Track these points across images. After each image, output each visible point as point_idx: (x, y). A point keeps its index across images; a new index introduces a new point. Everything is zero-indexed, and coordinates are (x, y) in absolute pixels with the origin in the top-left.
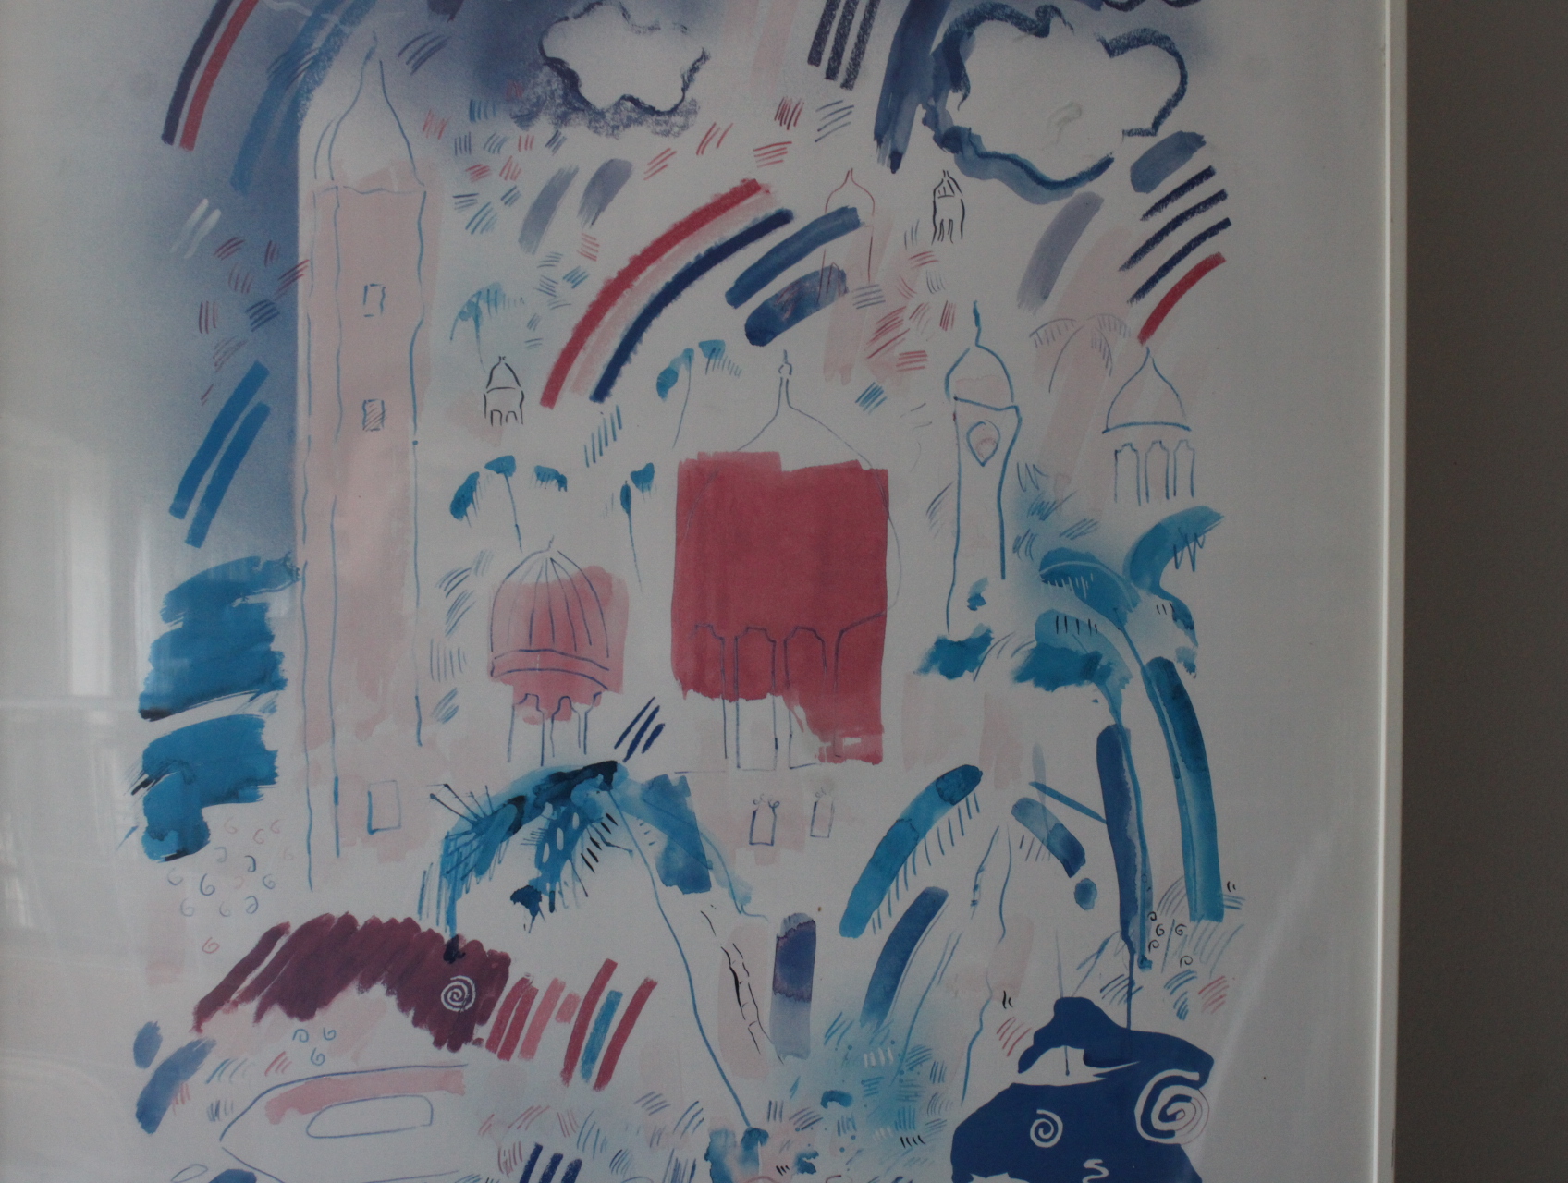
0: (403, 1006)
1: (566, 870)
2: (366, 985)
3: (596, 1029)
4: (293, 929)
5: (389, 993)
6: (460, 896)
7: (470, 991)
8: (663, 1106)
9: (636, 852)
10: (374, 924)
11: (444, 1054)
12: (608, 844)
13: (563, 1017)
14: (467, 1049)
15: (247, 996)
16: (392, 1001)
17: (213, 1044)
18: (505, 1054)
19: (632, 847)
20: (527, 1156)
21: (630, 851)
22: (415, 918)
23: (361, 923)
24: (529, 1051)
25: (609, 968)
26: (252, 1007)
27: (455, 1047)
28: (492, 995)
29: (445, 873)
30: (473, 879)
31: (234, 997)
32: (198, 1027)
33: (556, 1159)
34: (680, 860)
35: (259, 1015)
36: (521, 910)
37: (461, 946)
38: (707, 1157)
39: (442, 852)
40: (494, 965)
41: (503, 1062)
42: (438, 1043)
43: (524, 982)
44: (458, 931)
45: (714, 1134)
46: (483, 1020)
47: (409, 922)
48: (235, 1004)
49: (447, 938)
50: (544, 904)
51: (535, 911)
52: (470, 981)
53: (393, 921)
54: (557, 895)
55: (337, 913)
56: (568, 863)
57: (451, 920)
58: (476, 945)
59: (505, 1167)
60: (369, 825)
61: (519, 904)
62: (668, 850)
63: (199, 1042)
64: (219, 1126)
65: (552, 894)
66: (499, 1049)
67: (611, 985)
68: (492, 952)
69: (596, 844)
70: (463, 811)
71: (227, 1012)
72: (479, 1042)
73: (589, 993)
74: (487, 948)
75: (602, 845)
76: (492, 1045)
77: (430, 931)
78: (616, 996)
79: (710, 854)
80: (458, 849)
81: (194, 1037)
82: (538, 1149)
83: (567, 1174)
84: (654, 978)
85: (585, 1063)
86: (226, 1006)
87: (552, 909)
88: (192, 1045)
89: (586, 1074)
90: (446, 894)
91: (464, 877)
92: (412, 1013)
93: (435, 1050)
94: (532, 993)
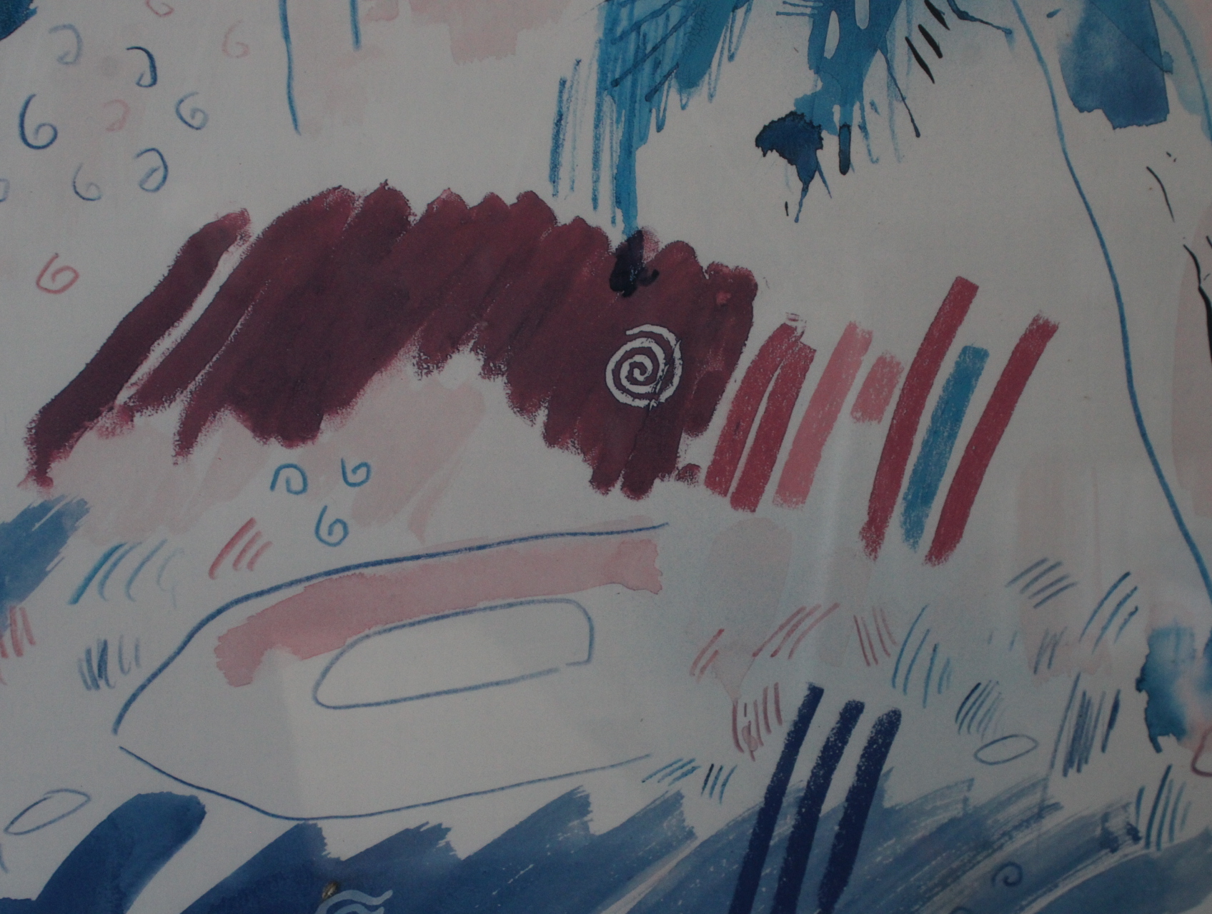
0: (522, 401)
1: (876, 69)
2: (434, 356)
3: (933, 432)
4: (258, 226)
5: (488, 371)
6: (643, 139)
7: (670, 360)
8: (1060, 587)
9: (1020, 35)
10: (448, 208)
11: (616, 502)
12: (963, 16)
13: (867, 409)
14: (664, 490)
15: (154, 395)
16: (497, 389)
17: (80, 509)
18: (747, 497)
19: (1011, 21)
20: (791, 714)
21: (1008, 32)
22: (544, 192)
23: (418, 207)
24: (796, 489)
25: (962, 294)
26: (169, 418)
27: (637, 488)
28: (716, 365)
29: (610, 84)
30: (671, 97)
31: (123, 396)
32: (40, 473)
33: (852, 713)
34: (1108, 46)
35: (187, 438)
36: (777, 166)
37: (649, 255)
38: (1140, 684)
39: (599, 34)
40: (721, 298)
41: (742, 515)
42: (602, 481)
43: (785, 332)
44: (641, 222)
45: (1154, 639)
46: (699, 424)
47: (530, 201)
48: (128, 413)
49: (616, 238)
50: (828, 154)
51: (808, 171)
52: (671, 337)
53: (492, 201)
54: (856, 132)
55: (362, 185)
56: (879, 59)
57: (624, 197)
58: (682, 252)
59: (743, 739)
61: (773, 155)
62: (1087, 28)
63: (44, 508)
64: (109, 699)
65: (844, 132)
66: (732, 489)
67: (964, 336)
68: (716, 268)
69: (938, 15)
71: (110, 433)
72: (689, 473)
73: (921, 353)
74: (704, 261)
75: (950, 17)
76: (717, 478)
77: (579, 222)
78: (976, 356)
79: (1168, 40)
80: (637, 26)
81: (32, 496)
82: (815, 695)
83: (871, 742)
84: (1052, 316)
85: (910, 506)
86: (105, 420)
87: (845, 166)
88: (28, 516)
89: (913, 530)
90: (613, 135)
91: (653, 94)
92: (542, 415)
93: (596, 496)
94: (807, 356)
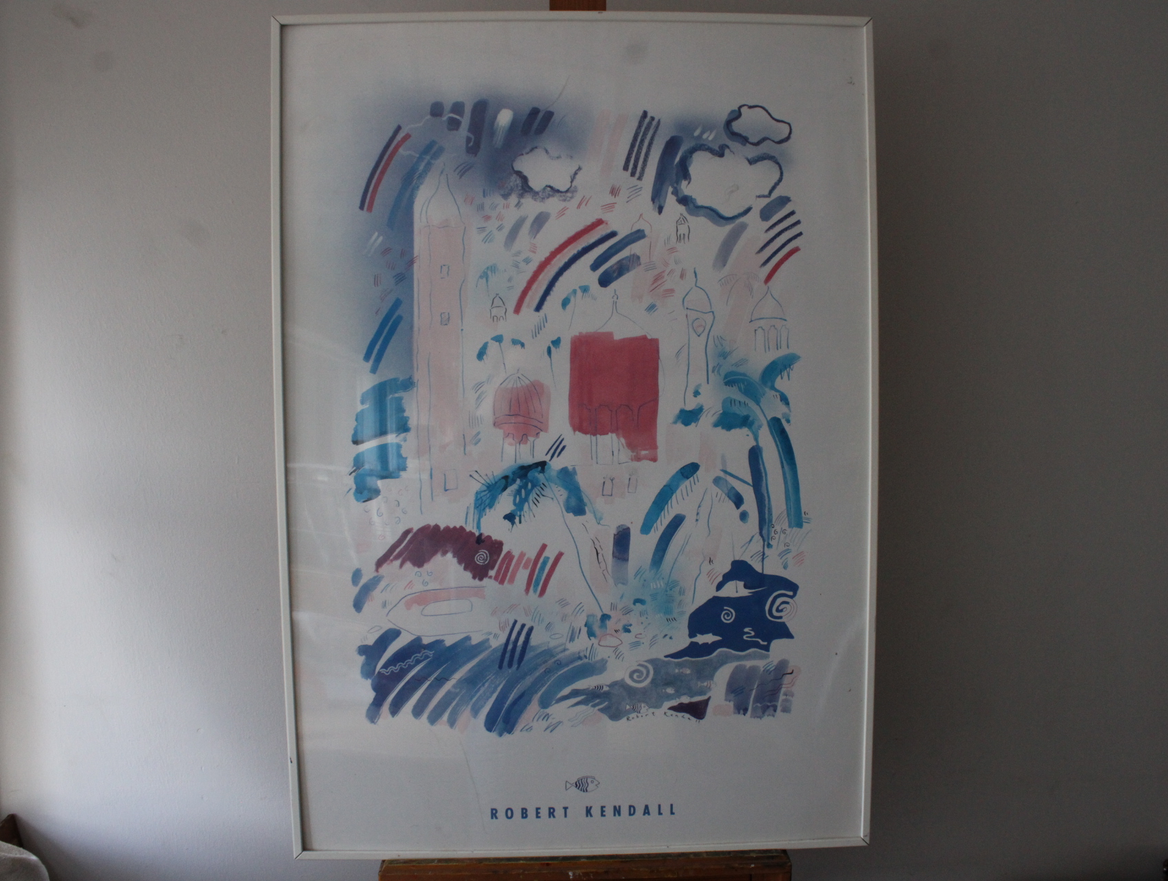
0: (460, 562)
1: (526, 507)
2: (445, 553)
3: (539, 572)
4: (415, 530)
5: (454, 557)
6: (482, 517)
7: (487, 557)
8: (567, 604)
9: (555, 499)
10: (447, 528)
11: (477, 582)
12: (543, 496)
13: (525, 567)
14: (486, 580)
15: (396, 558)
16: (455, 560)
17: (383, 577)
18: (502, 582)
19: (553, 496)
20: (511, 625)
21: (552, 499)
22: (464, 526)
23: (442, 528)
24: (512, 581)
25: (544, 547)
26: (398, 562)
27: (481, 579)
28: (495, 557)
29: (476, 507)
30: (487, 510)
31: (391, 558)
32: (377, 570)
33: (523, 626)
34: (573, 502)
35: (401, 566)
36: (507, 523)
37: (483, 537)
38: (586, 625)
39: (474, 499)
40: (496, 546)
41: (500, 586)
42: (474, 578)
43: (509, 553)
44: (482, 532)
45: (588, 616)
46: (492, 568)
47: (462, 528)
48: (392, 561)
49: (477, 534)
50: (517, 520)
51: (513, 524)
52: (487, 552)
53: (455, 528)
54: (522, 517)
55: (432, 523)
56: (527, 503)
57: (479, 527)
58: (489, 537)
59: (502, 628)
60: (445, 487)
61: (506, 520)
62: (568, 498)
63: (377, 576)
64: (386, 610)
65: (520, 516)
66: (499, 579)
67: (546, 554)
68: (496, 540)
69: (538, 495)
70: (483, 482)
71: (388, 564)
72: (491, 577)
73: (536, 557)
74: (493, 538)
75: (541, 496)
76: (496, 578)
77: (470, 532)
78: (547, 559)
79: (586, 500)
80: (481, 498)
81: (375, 574)
82: (516, 622)
83: (527, 632)
84: (563, 551)
85: (534, 586)
86: (388, 562)
87: (520, 522)
88: (375, 577)
89: (535, 591)
90: (476, 517)
91: (484, 509)
92: (463, 565)
93: (472, 580)
94: (513, 557)
